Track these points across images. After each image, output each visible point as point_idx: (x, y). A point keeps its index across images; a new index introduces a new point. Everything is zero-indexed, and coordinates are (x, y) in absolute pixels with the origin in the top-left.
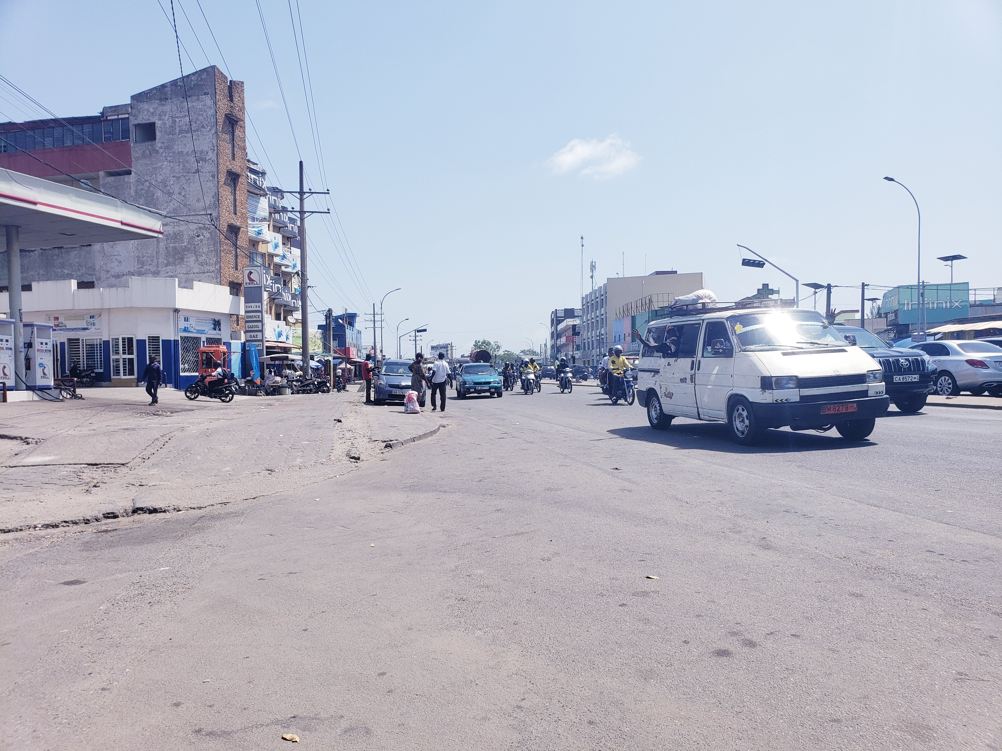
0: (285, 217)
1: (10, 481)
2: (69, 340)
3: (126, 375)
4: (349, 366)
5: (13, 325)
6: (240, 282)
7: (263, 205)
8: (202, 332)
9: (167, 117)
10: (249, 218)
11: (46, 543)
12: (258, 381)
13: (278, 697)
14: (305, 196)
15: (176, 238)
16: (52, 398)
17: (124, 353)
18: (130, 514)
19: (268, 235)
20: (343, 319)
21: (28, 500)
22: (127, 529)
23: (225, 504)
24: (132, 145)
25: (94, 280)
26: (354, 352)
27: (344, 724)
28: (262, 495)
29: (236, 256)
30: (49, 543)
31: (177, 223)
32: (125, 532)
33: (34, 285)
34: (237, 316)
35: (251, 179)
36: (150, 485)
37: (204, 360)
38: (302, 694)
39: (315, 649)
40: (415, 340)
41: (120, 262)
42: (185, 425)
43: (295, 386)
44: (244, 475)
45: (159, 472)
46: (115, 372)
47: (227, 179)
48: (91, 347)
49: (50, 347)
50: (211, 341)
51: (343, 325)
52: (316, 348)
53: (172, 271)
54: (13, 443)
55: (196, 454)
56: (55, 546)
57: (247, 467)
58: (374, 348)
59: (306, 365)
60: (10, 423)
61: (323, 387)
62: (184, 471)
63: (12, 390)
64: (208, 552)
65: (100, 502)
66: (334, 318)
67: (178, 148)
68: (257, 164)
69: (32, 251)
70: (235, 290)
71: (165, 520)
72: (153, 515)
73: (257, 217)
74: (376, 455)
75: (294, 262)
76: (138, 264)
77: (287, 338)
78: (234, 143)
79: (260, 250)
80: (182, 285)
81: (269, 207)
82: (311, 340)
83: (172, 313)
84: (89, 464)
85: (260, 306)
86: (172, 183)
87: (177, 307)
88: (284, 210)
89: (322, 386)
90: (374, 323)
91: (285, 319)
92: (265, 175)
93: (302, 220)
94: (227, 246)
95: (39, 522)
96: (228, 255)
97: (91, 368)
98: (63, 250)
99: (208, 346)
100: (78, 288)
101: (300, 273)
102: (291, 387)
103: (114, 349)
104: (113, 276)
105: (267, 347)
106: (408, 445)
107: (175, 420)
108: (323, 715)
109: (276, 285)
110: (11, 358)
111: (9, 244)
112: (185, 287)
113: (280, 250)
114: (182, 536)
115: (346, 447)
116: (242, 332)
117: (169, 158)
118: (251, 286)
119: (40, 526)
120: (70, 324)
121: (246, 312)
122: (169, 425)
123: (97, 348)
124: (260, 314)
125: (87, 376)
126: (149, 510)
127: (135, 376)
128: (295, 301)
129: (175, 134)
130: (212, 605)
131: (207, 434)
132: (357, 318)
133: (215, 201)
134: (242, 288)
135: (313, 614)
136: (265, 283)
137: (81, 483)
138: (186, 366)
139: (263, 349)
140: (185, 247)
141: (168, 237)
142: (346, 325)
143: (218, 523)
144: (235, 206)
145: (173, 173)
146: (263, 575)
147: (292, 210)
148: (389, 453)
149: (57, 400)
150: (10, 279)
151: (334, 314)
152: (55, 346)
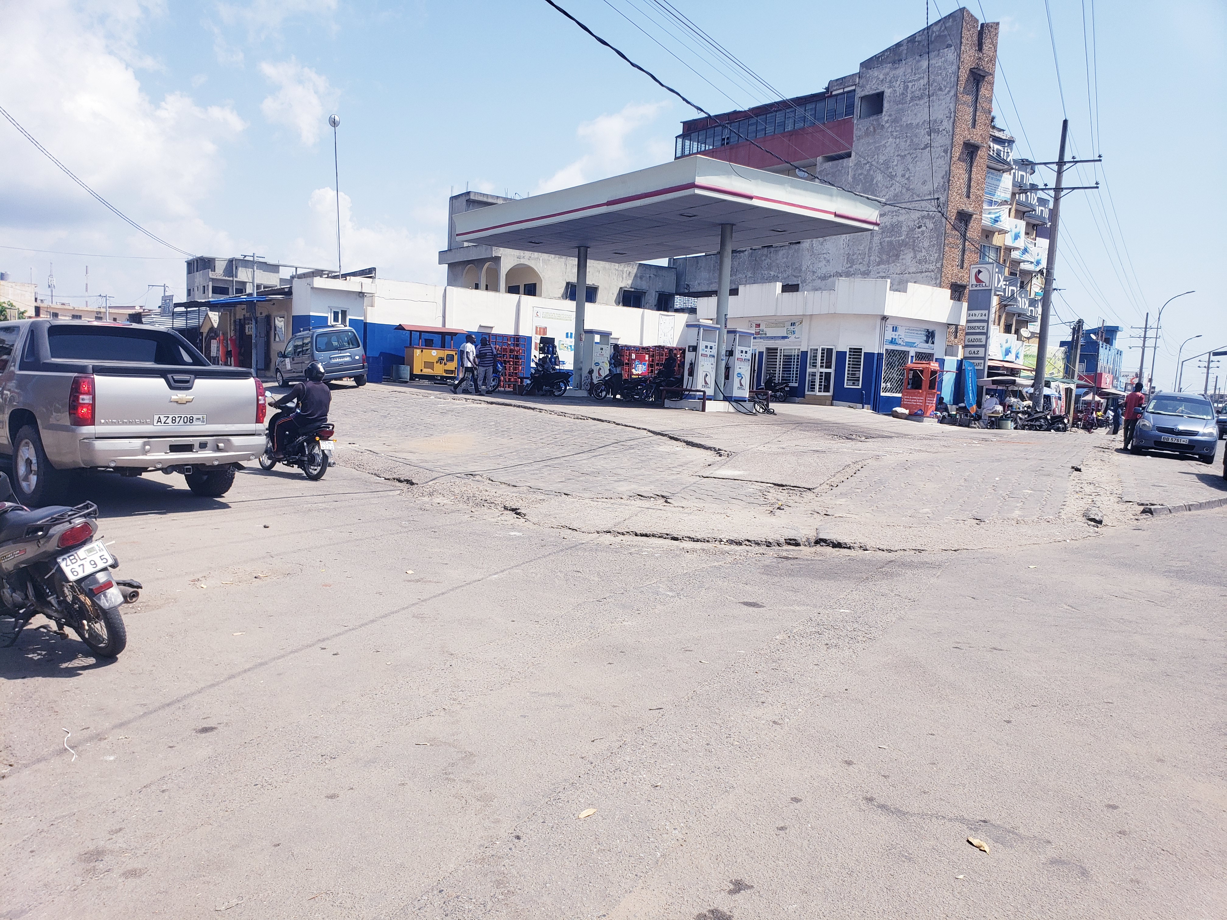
0: (1033, 198)
1: (702, 491)
2: (768, 349)
3: (821, 391)
4: (1097, 398)
5: (718, 331)
6: (964, 283)
7: (1007, 181)
8: (911, 345)
9: (898, 83)
10: (986, 201)
11: (729, 559)
12: (973, 409)
13: (966, 790)
14: (1065, 167)
15: (893, 230)
16: (745, 411)
17: (822, 366)
18: (813, 544)
19: (1007, 223)
20: (1098, 334)
21: (716, 512)
22: (807, 560)
23: (920, 551)
24: (855, 122)
25: (799, 282)
26: (1108, 380)
27: (1051, 852)
28: (965, 548)
29: (964, 251)
30: (732, 559)
31: (896, 212)
32: (806, 562)
33: (741, 289)
34: (957, 326)
35: (993, 151)
36: (836, 515)
37: (910, 379)
38: (997, 797)
39: (1019, 748)
40: (1208, 368)
41: (828, 261)
42: (881, 453)
43: (1021, 419)
44: (946, 521)
45: (847, 503)
46: (810, 387)
47: (962, 153)
48: (788, 359)
49: (749, 356)
50: (921, 356)
51: (1097, 342)
52: (1055, 371)
53: (884, 270)
54: (707, 453)
55: (890, 488)
56: (737, 563)
57: (950, 511)
58: (1140, 375)
59: (1038, 393)
60: (706, 432)
61: (1058, 424)
62: (875, 505)
63: (711, 400)
64: (896, 603)
65: (783, 526)
66: (1085, 332)
67: (907, 119)
68: (1003, 130)
69: (743, 251)
70: (957, 294)
71: (849, 558)
72: (837, 549)
73: (996, 200)
74: (1127, 521)
75: (1039, 258)
76: (847, 263)
77: (1017, 357)
78: (977, 106)
79: (994, 243)
80: (895, 287)
81: (1013, 186)
82: (1049, 360)
83: (879, 321)
84: (775, 484)
85: (987, 315)
86: (895, 163)
87: (886, 313)
88: (1034, 188)
89: (1057, 421)
90: (1144, 341)
91: (1017, 332)
92: (1012, 144)
93: (1057, 199)
94: (954, 237)
95: (725, 536)
96: (953, 249)
97: (786, 381)
98: (772, 249)
99: (917, 362)
100: (783, 291)
101: (1045, 271)
102: (1015, 421)
103: (812, 361)
104: (819, 278)
105: (990, 367)
106: (1179, 514)
107: (870, 446)
108: (1022, 831)
109: (1011, 288)
110: (712, 366)
111: (723, 244)
112: (897, 290)
113: (1021, 243)
114: (867, 578)
115: (1083, 504)
116: (960, 347)
117: (895, 134)
118: (978, 288)
119: (725, 540)
120: (770, 332)
121: (968, 321)
122: (863, 452)
123: (794, 359)
124: (985, 324)
125: (782, 390)
126: (833, 543)
127: (830, 394)
128: (1033, 308)
129: (906, 103)
130: (895, 664)
131: (905, 467)
132: (1119, 334)
133: (944, 183)
134: (967, 291)
135: (1020, 705)
136: (996, 286)
137: (766, 503)
138: (889, 384)
139: (984, 370)
140: (903, 241)
141: (884, 230)
142: (1101, 343)
143: (909, 572)
144: (969, 187)
145: (898, 151)
146: (959, 643)
147: (1044, 187)
148: (1147, 521)
149: (750, 413)
150: (720, 283)
151: (1086, 327)
152: (753, 356)
